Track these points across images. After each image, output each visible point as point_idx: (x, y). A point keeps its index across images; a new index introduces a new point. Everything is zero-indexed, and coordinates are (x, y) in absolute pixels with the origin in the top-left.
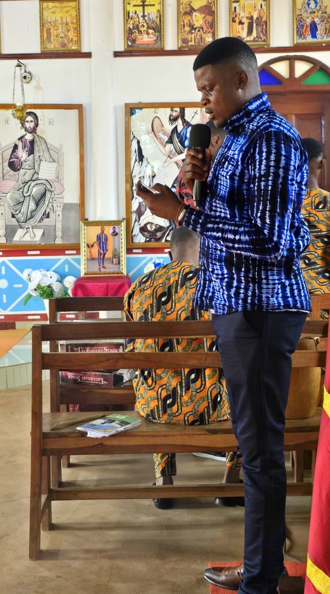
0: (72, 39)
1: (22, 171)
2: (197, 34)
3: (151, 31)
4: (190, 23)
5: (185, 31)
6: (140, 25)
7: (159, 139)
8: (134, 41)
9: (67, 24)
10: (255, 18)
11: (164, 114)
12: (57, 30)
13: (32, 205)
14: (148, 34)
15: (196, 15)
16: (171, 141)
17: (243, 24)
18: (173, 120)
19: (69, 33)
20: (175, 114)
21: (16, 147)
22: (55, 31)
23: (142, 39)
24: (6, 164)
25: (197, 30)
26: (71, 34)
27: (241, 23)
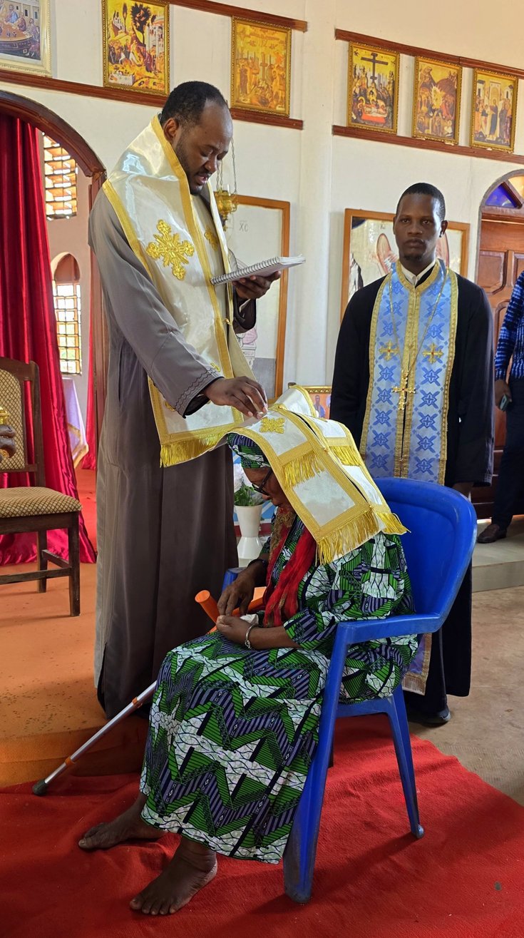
0: (277, 93)
2: (435, 119)
3: (381, 103)
4: (428, 101)
5: (422, 112)
6: (369, 91)
7: (385, 268)
8: (359, 114)
9: (271, 67)
10: (499, 110)
12: (255, 74)
14: (377, 106)
15: (435, 91)
17: (486, 115)
19: (274, 83)
22: (254, 76)
23: (369, 112)
25: (436, 112)
26: (276, 86)
27: (484, 114)
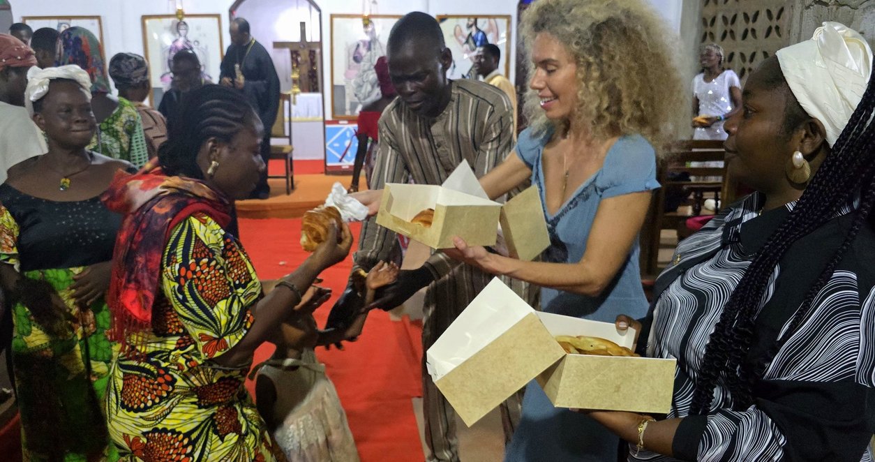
1: (362, 63)
7: (459, 41)
11: (463, 23)
13: (369, 88)
16: (467, 42)
18: (469, 27)
20: (470, 23)
21: (358, 46)
24: (351, 58)
